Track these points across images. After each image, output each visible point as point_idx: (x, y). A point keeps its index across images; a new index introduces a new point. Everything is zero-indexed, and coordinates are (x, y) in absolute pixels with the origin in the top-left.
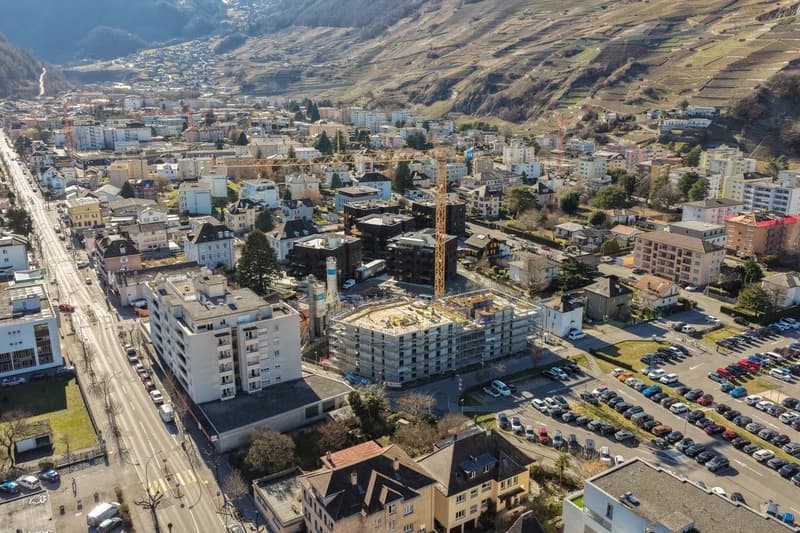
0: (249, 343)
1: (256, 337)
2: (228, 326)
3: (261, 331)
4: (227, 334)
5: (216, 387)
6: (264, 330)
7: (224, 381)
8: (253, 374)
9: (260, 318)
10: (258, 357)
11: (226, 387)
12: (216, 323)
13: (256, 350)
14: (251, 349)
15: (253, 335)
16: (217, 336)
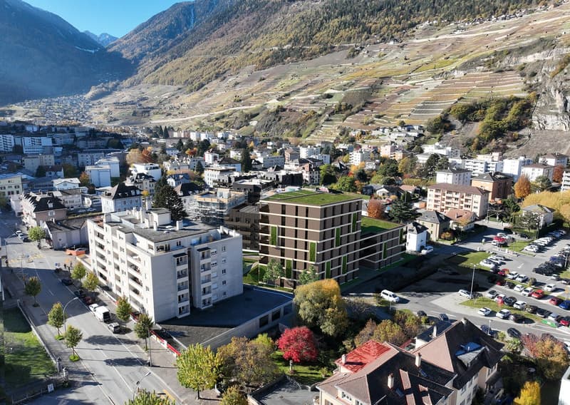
0: (203, 262)
1: (208, 257)
2: (183, 247)
3: (212, 251)
4: (184, 254)
5: (172, 305)
6: (215, 250)
7: (180, 300)
8: (205, 292)
9: (211, 239)
10: (210, 275)
11: (181, 305)
12: (173, 244)
13: (209, 269)
14: (205, 268)
15: (206, 255)
16: (175, 256)
